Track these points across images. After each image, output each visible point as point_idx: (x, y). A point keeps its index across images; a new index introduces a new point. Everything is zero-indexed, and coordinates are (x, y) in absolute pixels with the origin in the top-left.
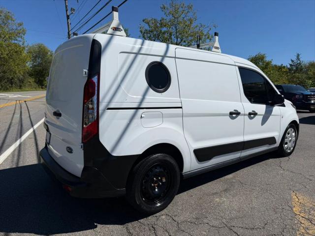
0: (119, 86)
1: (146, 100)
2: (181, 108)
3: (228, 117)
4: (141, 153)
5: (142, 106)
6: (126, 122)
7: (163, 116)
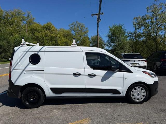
0: (18, 63)
1: (27, 67)
2: (43, 70)
3: (73, 75)
4: (23, 85)
5: (26, 69)
6: (19, 74)
7: (34, 73)
